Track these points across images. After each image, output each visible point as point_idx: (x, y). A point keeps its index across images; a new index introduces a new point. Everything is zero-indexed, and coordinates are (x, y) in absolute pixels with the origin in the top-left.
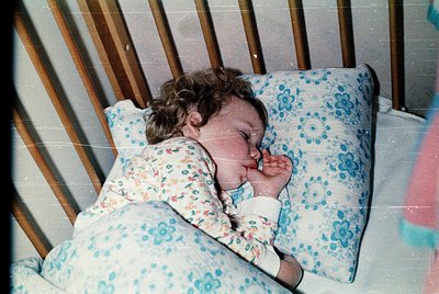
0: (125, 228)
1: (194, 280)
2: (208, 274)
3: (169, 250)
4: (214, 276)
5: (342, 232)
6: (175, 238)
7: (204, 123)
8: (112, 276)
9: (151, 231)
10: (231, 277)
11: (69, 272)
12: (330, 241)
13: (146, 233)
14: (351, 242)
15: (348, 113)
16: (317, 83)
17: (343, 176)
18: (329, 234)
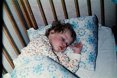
5: (91, 58)
6: (42, 70)
9: (35, 69)
12: (88, 60)
14: (94, 60)
15: (91, 27)
16: (82, 20)
17: (90, 43)
18: (88, 58)
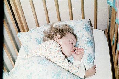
0: (33, 61)
1: (54, 74)
2: (57, 72)
3: (46, 66)
4: (59, 72)
5: (90, 59)
6: (47, 63)
7: (61, 38)
8: (31, 74)
9: (40, 61)
10: (63, 72)
11: (18, 74)
12: (87, 61)
13: (39, 62)
14: (92, 62)
15: (88, 30)
16: (79, 23)
17: (89, 45)
18: (86, 60)
